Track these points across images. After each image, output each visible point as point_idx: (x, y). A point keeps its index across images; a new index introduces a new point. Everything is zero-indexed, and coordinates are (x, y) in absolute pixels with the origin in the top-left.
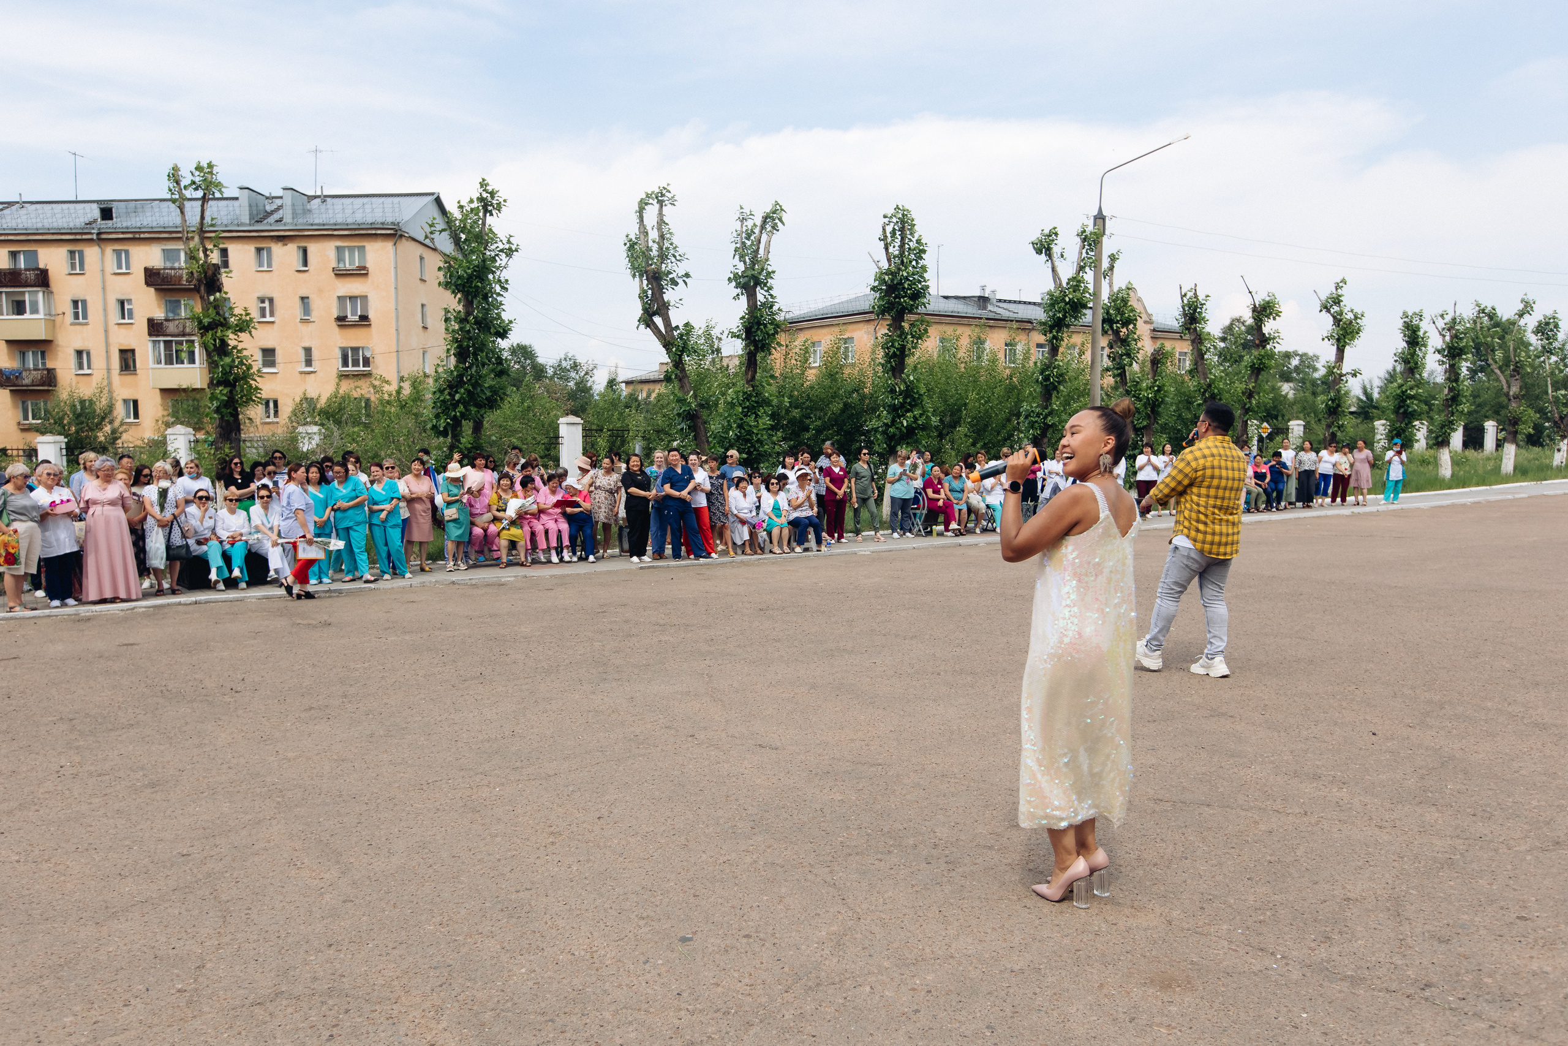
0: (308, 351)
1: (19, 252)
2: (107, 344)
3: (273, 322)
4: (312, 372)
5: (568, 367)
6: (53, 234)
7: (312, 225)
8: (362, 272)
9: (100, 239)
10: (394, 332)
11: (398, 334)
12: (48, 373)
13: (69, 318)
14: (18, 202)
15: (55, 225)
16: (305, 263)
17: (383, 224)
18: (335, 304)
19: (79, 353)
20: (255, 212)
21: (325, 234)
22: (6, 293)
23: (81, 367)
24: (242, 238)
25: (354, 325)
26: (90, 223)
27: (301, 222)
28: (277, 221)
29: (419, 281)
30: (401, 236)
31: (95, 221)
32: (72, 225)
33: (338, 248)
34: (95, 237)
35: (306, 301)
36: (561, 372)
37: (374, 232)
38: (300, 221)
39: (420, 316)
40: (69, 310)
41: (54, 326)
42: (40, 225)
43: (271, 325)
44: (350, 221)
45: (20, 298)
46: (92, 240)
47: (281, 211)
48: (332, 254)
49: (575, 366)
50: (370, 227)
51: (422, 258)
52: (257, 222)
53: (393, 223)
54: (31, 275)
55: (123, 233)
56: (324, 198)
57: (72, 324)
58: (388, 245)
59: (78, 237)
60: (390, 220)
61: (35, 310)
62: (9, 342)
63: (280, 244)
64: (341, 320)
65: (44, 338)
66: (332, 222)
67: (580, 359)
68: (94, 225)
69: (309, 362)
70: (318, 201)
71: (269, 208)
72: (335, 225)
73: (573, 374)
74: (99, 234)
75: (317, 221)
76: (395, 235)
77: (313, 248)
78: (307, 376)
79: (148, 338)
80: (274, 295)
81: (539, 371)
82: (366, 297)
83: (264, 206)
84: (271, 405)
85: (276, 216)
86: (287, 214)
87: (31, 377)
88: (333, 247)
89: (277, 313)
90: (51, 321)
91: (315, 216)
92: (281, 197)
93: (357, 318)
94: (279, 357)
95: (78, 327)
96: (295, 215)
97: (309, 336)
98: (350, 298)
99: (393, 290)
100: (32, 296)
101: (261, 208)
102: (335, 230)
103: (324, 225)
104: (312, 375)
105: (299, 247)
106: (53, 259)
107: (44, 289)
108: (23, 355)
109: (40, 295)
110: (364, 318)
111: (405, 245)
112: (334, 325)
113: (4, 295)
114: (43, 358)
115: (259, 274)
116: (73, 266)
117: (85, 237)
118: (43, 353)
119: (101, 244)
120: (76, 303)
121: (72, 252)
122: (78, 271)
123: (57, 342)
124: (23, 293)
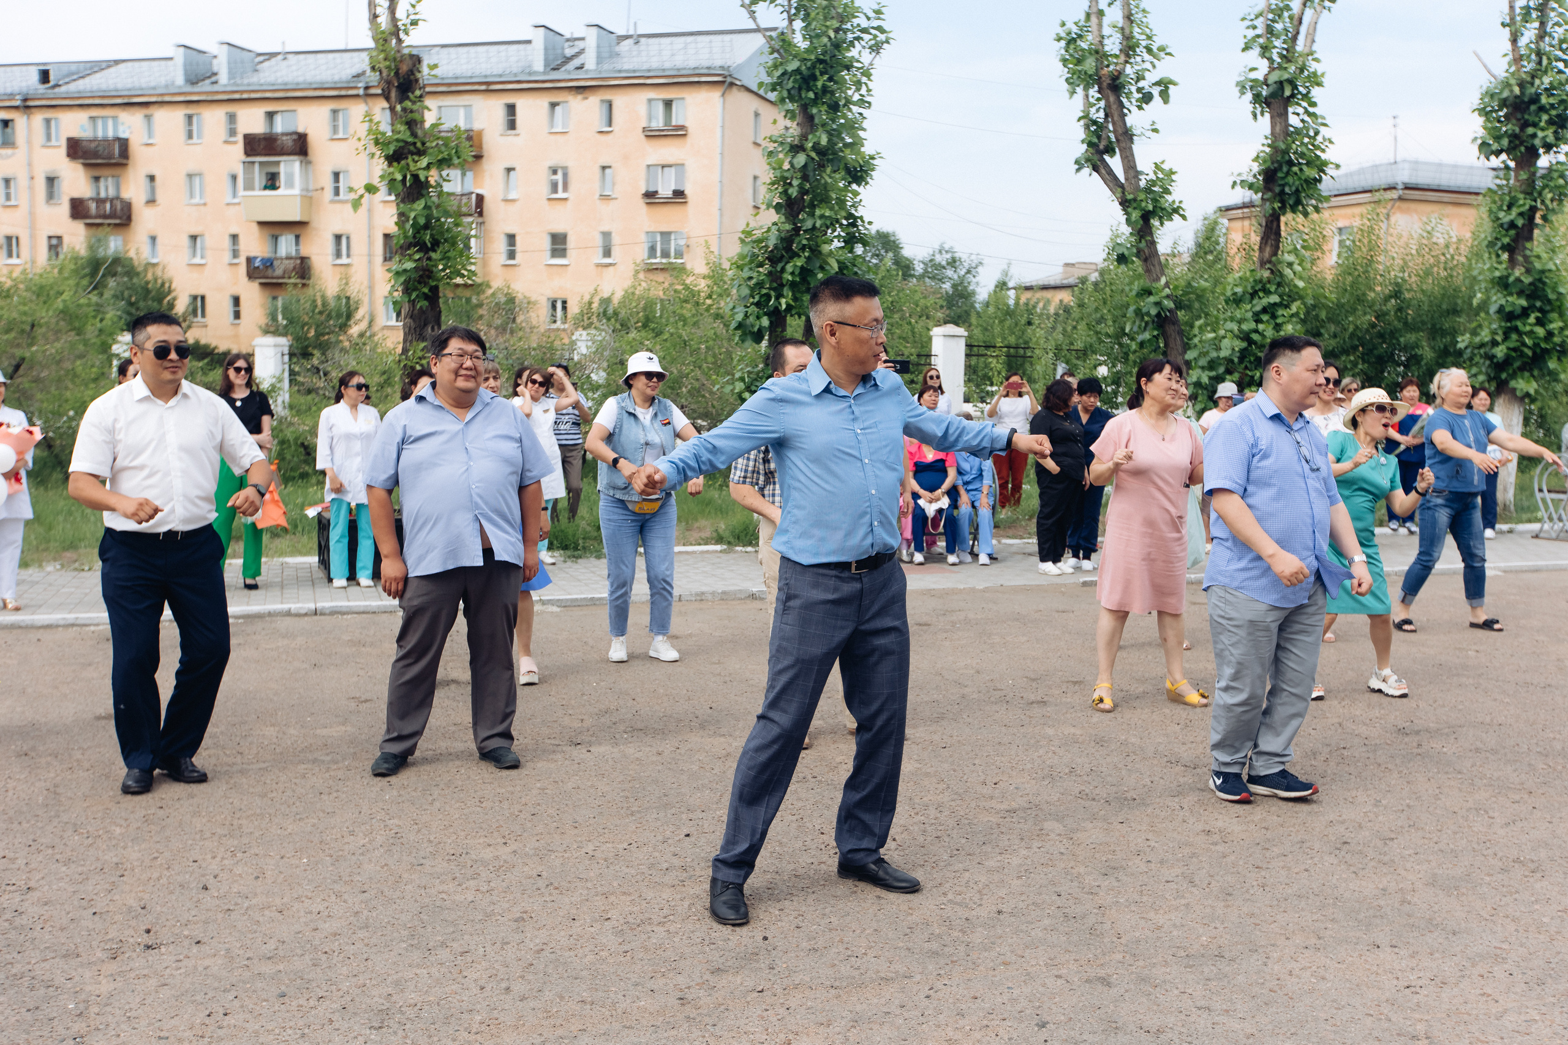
0: (606, 235)
1: (276, 112)
2: (371, 227)
3: (566, 199)
4: (610, 265)
5: (944, 263)
6: (315, 89)
7: (620, 71)
8: (678, 133)
9: (367, 95)
10: (717, 213)
11: (721, 215)
12: (302, 263)
13: (328, 194)
14: (279, 53)
15: (318, 78)
16: (610, 124)
17: (708, 68)
18: (642, 173)
19: (338, 238)
20: (551, 57)
21: (636, 83)
22: (261, 163)
23: (338, 254)
24: (534, 88)
25: (667, 202)
26: (358, 76)
27: (607, 69)
28: (578, 68)
29: (752, 146)
30: (732, 84)
31: (364, 73)
32: (336, 78)
33: (650, 101)
34: (361, 92)
35: (608, 171)
36: (934, 271)
37: (696, 79)
38: (606, 67)
39: (751, 191)
40: (328, 182)
41: (311, 204)
42: (301, 79)
43: (563, 202)
44: (667, 65)
45: (273, 170)
46: (357, 96)
47: (582, 56)
48: (642, 109)
49: (953, 263)
50: (691, 72)
51: (757, 115)
52: (554, 69)
53: (722, 67)
54: (288, 142)
56: (638, 38)
57: (332, 202)
58: (713, 96)
59: (343, 93)
60: (718, 63)
61: (290, 185)
62: (262, 224)
63: (580, 97)
64: (650, 195)
65: (297, 218)
66: (645, 67)
67: (962, 253)
68: (362, 78)
69: (607, 253)
70: (630, 41)
71: (569, 52)
72: (649, 71)
73: (949, 272)
74: (367, 88)
75: (626, 67)
76: (723, 82)
77: (622, 101)
78: (605, 269)
80: (569, 164)
81: (904, 267)
82: (683, 165)
83: (563, 49)
84: (559, 305)
85: (576, 62)
86: (590, 60)
87: (282, 267)
88: (645, 101)
89: (572, 186)
90: (309, 199)
91: (625, 60)
92: (583, 39)
93: (670, 193)
94: (571, 243)
95: (338, 206)
96: (600, 59)
97: (609, 218)
98: (663, 167)
99: (719, 157)
100: (289, 167)
101: (559, 51)
102: (648, 77)
103: (634, 71)
104: (611, 268)
105: (602, 101)
106: (313, 120)
107: (302, 158)
108: (275, 238)
109: (297, 164)
110: (679, 194)
111: (737, 96)
112: (641, 203)
113: (257, 166)
114: (297, 243)
115: (553, 137)
116: (335, 129)
117: (351, 92)
118: (297, 237)
119: (369, 100)
120: (336, 175)
121: (335, 112)
122: (341, 135)
123: (313, 224)
124: (278, 163)
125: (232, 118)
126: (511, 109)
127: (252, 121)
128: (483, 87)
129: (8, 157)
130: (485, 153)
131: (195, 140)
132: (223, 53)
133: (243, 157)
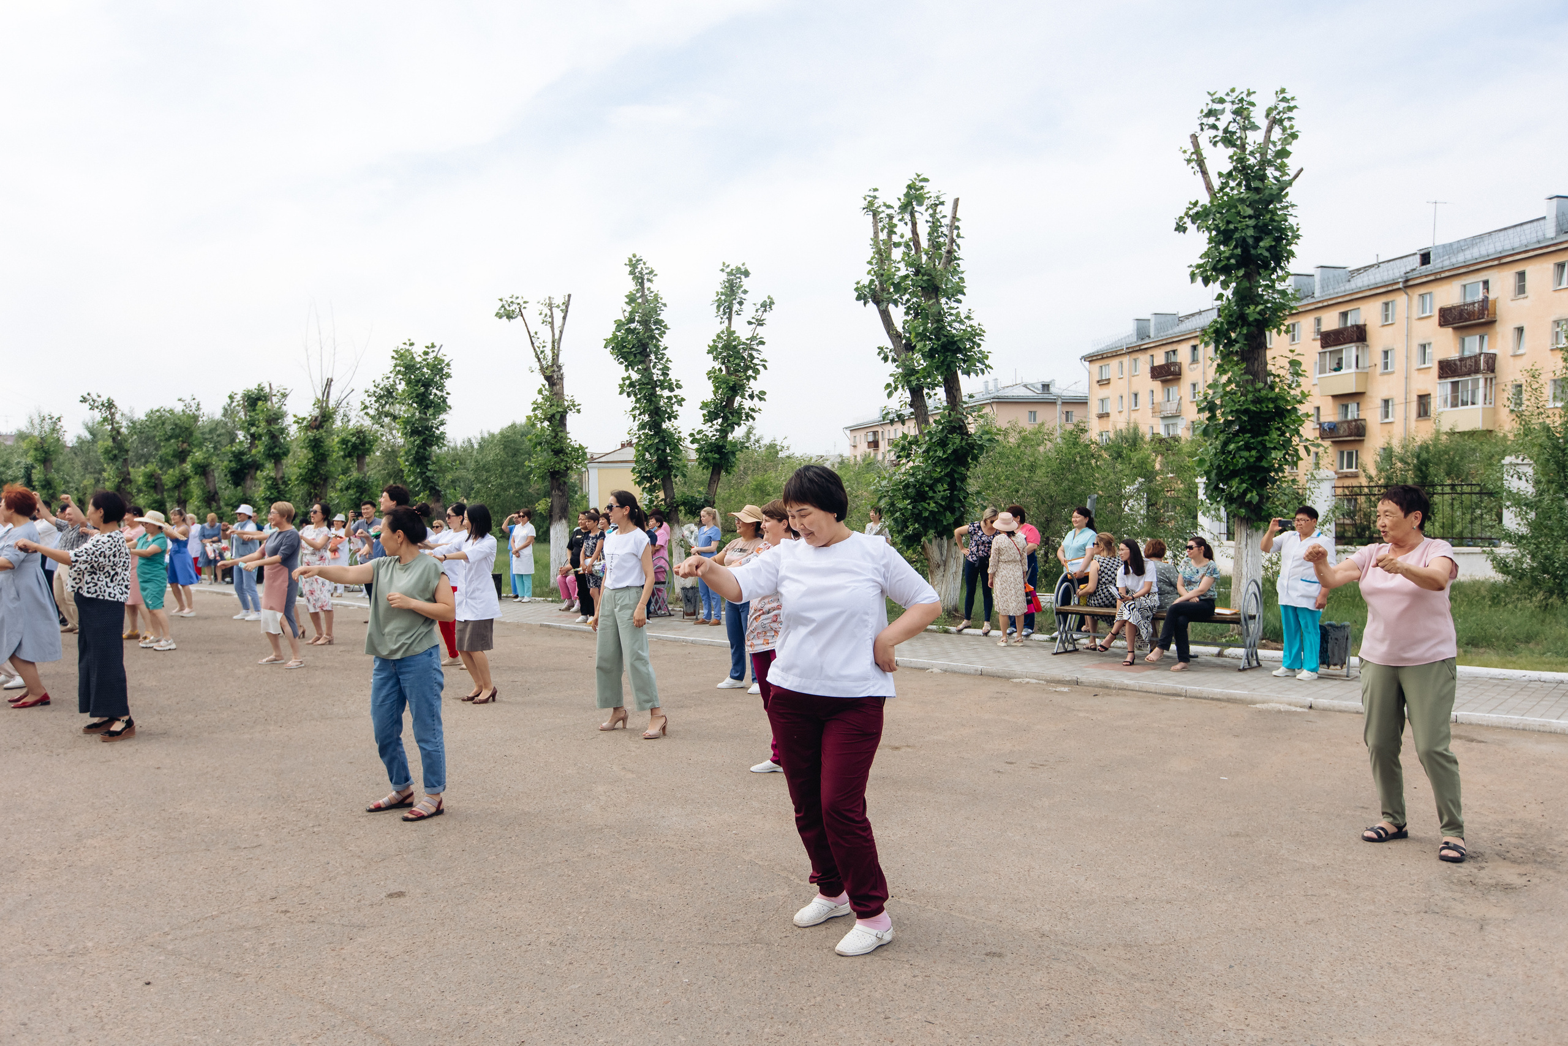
1: (1347, 311)
2: (1407, 391)
6: (1370, 289)
9: (1406, 287)
12: (1361, 424)
13: (1380, 369)
19: (1386, 402)
20: (1564, 223)
22: (1331, 352)
23: (1386, 415)
24: (1542, 253)
26: (1408, 271)
31: (1414, 269)
34: (1401, 285)
40: (1379, 359)
41: (1367, 378)
45: (1339, 356)
46: (1399, 289)
52: (1563, 232)
54: (1354, 332)
55: (1426, 276)
57: (1382, 374)
59: (1390, 288)
61: (1350, 366)
62: (1335, 397)
65: (1353, 391)
68: (1410, 273)
74: (1411, 281)
79: (1438, 381)
87: (1347, 428)
90: (1366, 374)
95: (1386, 377)
100: (1350, 352)
106: (1368, 314)
107: (1359, 343)
108: (1344, 407)
109: (1356, 349)
113: (1328, 354)
114: (1358, 410)
115: (1557, 294)
116: (1387, 317)
117: (1395, 287)
118: (1358, 404)
119: (1409, 291)
120: (1386, 353)
121: (1387, 304)
122: (1390, 322)
123: (1368, 394)
124: (1342, 350)
125: (1318, 321)
126: (1522, 275)
127: (1331, 321)
128: (1496, 262)
129: (1195, 369)
130: (1498, 318)
131: (1296, 341)
132: (1318, 273)
133: (1321, 350)
